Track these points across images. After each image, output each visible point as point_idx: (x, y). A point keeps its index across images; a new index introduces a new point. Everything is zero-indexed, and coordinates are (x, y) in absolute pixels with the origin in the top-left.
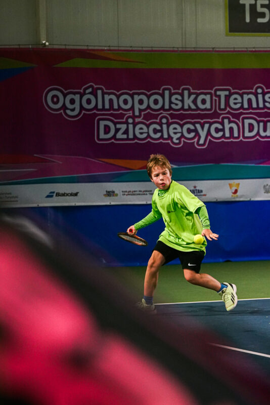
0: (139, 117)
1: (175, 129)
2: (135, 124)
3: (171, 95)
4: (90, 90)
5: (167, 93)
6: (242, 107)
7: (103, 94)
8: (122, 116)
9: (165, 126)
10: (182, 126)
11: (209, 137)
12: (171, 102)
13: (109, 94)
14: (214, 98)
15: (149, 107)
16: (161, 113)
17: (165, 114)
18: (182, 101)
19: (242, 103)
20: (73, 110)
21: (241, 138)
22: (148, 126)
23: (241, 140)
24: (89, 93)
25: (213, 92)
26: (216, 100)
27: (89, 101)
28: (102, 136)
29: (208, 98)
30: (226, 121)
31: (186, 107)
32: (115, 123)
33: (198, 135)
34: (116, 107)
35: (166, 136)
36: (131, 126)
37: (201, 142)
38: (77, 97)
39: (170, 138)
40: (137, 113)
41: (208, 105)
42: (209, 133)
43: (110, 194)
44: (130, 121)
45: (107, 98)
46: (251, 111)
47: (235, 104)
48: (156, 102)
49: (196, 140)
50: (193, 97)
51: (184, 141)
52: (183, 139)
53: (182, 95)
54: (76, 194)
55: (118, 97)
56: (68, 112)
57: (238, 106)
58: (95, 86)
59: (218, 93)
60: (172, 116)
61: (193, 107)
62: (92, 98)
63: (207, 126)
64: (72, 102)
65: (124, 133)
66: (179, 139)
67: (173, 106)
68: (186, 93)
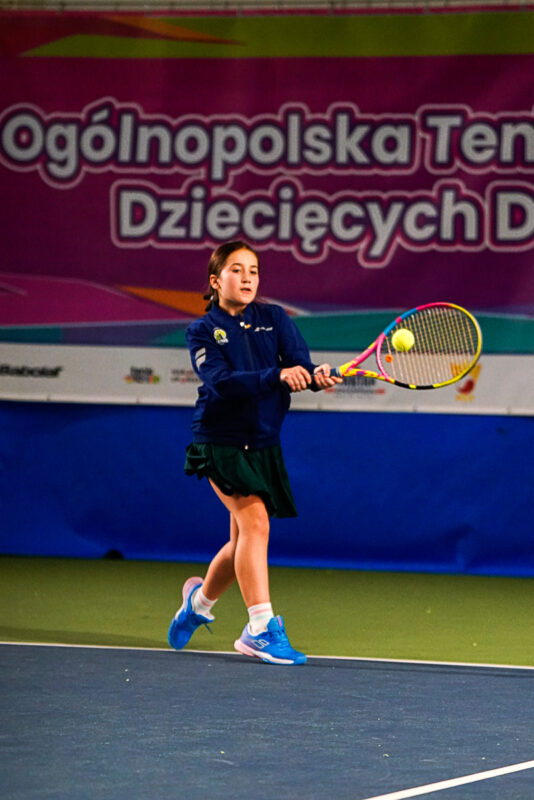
0: (222, 183)
1: (313, 215)
2: (209, 202)
3: (304, 126)
4: (103, 115)
5: (294, 121)
6: (496, 160)
7: (137, 123)
8: (175, 181)
9: (286, 209)
10: (331, 207)
11: (399, 240)
12: (303, 146)
13: (151, 124)
14: (420, 134)
15: (248, 157)
16: (280, 174)
17: (289, 175)
18: (333, 142)
19: (498, 148)
20: (63, 163)
21: (487, 243)
22: (242, 207)
23: (487, 250)
24: (102, 122)
25: (416, 118)
26: (424, 141)
27: (98, 143)
28: (127, 229)
29: (402, 135)
30: (449, 196)
31: (342, 158)
32: (159, 199)
33: (370, 232)
34: (165, 156)
35: (285, 233)
36: (198, 208)
37: (377, 250)
38: (70, 132)
39: (296, 238)
40: (218, 173)
41: (402, 155)
42: (399, 228)
43: (140, 375)
44: (199, 192)
45: (145, 134)
46: (519, 170)
47: (479, 149)
48: (267, 144)
49: (363, 246)
50: (361, 131)
51: (331, 250)
52: (329, 243)
53: (332, 126)
54: (55, 373)
55: (174, 132)
56: (54, 168)
57: (488, 155)
58: (118, 105)
59: (432, 121)
60: (309, 181)
61: (361, 157)
62: (107, 133)
63: (396, 209)
64: (61, 142)
65: (179, 224)
66: (319, 242)
67: (310, 156)
68: (343, 121)
